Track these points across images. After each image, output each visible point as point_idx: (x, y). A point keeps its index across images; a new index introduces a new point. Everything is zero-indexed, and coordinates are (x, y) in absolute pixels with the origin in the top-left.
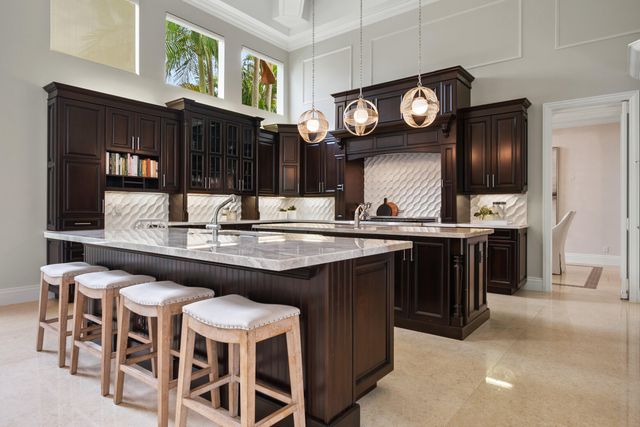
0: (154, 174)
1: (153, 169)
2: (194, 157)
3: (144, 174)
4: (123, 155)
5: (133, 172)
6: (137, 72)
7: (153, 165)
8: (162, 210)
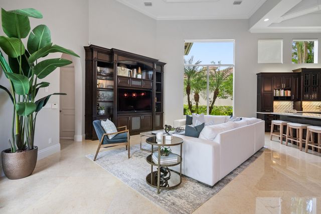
0: (289, 95)
1: (289, 93)
2: (305, 88)
3: (286, 95)
4: (279, 90)
5: (282, 95)
6: (282, 63)
7: (289, 92)
8: (291, 106)
